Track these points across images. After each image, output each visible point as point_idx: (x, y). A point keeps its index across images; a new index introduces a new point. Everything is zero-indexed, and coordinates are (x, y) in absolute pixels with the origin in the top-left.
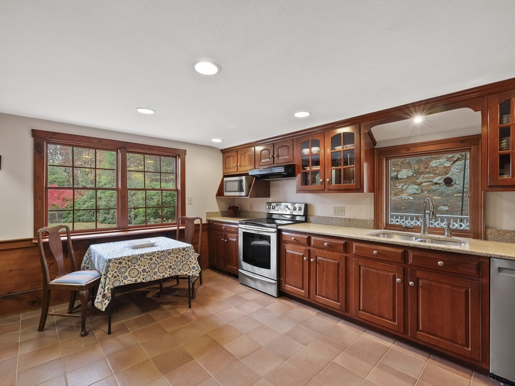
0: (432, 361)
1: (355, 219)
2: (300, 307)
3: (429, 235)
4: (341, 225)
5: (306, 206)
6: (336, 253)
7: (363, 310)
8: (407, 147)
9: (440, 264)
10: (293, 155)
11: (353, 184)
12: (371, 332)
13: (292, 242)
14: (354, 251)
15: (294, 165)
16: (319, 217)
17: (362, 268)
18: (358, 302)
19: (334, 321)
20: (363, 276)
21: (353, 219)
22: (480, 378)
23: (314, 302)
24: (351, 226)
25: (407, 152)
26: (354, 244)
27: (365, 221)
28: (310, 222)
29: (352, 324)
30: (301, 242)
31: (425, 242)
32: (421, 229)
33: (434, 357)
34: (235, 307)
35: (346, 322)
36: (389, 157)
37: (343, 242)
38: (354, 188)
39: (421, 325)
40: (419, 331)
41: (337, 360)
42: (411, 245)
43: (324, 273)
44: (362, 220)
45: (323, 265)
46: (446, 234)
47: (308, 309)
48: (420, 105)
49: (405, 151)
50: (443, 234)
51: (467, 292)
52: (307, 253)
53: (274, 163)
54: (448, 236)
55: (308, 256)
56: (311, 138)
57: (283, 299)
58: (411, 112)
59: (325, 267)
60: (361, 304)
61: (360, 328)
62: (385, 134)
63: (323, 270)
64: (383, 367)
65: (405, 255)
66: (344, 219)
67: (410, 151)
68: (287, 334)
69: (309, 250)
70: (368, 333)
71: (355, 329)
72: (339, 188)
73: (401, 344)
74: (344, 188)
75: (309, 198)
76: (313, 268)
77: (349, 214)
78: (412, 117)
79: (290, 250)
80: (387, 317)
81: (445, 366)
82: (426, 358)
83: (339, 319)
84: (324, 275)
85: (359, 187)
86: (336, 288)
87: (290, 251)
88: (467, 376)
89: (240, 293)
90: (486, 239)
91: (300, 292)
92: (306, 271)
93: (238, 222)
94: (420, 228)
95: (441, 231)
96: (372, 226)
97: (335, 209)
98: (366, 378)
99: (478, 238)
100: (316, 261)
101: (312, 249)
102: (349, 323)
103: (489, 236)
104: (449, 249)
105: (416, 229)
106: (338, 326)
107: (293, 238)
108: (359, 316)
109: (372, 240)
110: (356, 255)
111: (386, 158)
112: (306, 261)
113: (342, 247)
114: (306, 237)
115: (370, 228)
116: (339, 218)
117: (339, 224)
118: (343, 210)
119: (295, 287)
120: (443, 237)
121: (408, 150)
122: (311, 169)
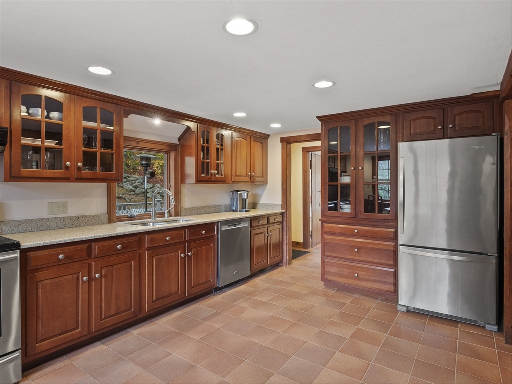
0: (199, 304)
1: (86, 217)
4: (65, 227)
6: (128, 254)
14: (148, 244)
16: (21, 222)
17: (155, 259)
20: (156, 266)
21: (83, 217)
22: (214, 296)
24: (80, 227)
26: (149, 237)
27: (98, 216)
29: (140, 325)
30: (76, 257)
33: (195, 302)
35: (133, 328)
37: (137, 238)
39: (193, 283)
40: (193, 288)
43: (114, 285)
44: (94, 216)
45: (113, 275)
46: (166, 216)
49: (135, 144)
50: (164, 217)
52: (87, 270)
59: (115, 277)
60: (155, 295)
63: (112, 283)
66: (70, 218)
69: (89, 264)
74: (100, 177)
76: (95, 286)
77: (74, 211)
81: (204, 301)
82: (196, 305)
84: (114, 288)
87: (47, 282)
88: (212, 298)
90: (181, 216)
91: (73, 335)
96: (107, 221)
97: (51, 205)
99: (177, 216)
100: (101, 276)
102: (137, 326)
106: (139, 333)
108: (153, 308)
110: (149, 249)
112: (84, 283)
115: (105, 224)
116: (61, 219)
117: (62, 226)
118: (65, 206)
119: (61, 335)
120: (164, 219)
121: (138, 144)
122: (43, 143)
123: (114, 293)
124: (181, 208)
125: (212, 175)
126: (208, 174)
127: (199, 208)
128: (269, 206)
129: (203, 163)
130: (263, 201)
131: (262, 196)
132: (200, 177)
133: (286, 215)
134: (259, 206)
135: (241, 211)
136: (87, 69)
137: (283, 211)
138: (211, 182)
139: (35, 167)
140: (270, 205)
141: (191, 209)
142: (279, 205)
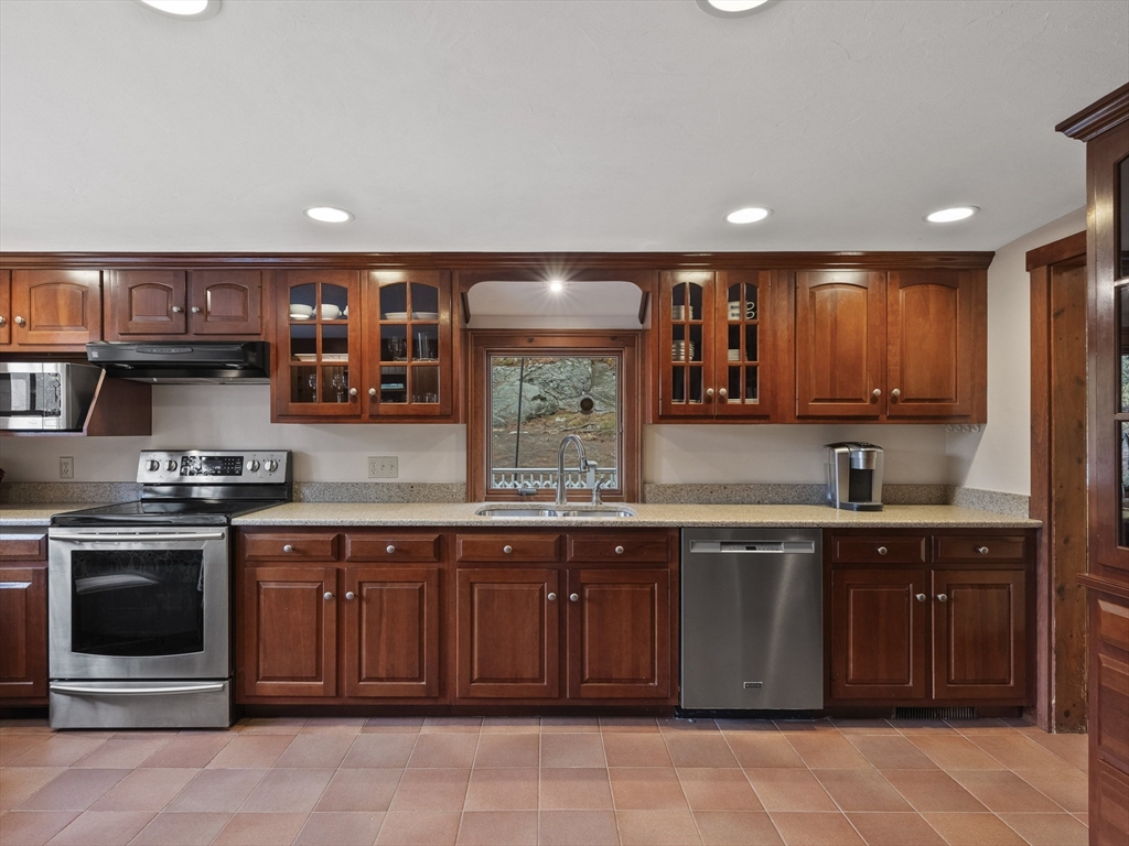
0: (605, 728)
1: (425, 485)
2: (310, 729)
3: (569, 504)
4: (389, 501)
5: (290, 456)
6: (414, 565)
7: (481, 679)
8: (532, 335)
9: (620, 550)
10: (261, 317)
11: (435, 403)
12: (493, 721)
13: (282, 559)
14: (460, 554)
15: (264, 346)
16: (327, 486)
17: (476, 590)
18: (469, 666)
19: (410, 728)
20: (480, 603)
21: (419, 485)
22: (666, 725)
23: (352, 702)
24: (413, 502)
25: (529, 345)
26: (461, 539)
27: (446, 486)
28: (300, 501)
29: (451, 720)
30: (314, 553)
31: (568, 515)
32: (556, 494)
33: (604, 720)
34: (91, 808)
35: (436, 720)
36: (492, 351)
37: (434, 536)
38: (438, 412)
39: (587, 671)
40: (587, 682)
41: (471, 804)
42: (573, 525)
43: (384, 620)
44: (440, 486)
45: (381, 602)
46: (594, 498)
47: (335, 725)
48: (557, 260)
49: (524, 343)
50: (590, 500)
51: (653, 589)
52: (334, 580)
53: (187, 332)
54: (597, 502)
55: (334, 587)
56: (321, 279)
57: (247, 725)
58: (543, 269)
59: (385, 605)
60: (476, 667)
61: (469, 721)
62: (493, 301)
63: (381, 615)
64: (551, 774)
65: (561, 547)
66: (399, 486)
67: (533, 344)
68: (323, 807)
69: (338, 570)
70: (489, 725)
71: (463, 728)
72: (401, 413)
73: (550, 721)
74: (413, 413)
75: (295, 436)
76: (349, 614)
77: (406, 474)
78: (546, 280)
79: (270, 580)
80: (530, 676)
81: (623, 728)
82: (596, 728)
83: (418, 721)
84: (384, 626)
85: (449, 411)
86: (417, 649)
87: (273, 586)
88: (654, 728)
89: (80, 761)
90: (644, 501)
91: (310, 687)
92: (328, 626)
93: (46, 521)
94: (553, 492)
95: (585, 495)
96: (463, 496)
97: (372, 461)
98: (540, 809)
99: (634, 502)
100: (359, 597)
101: (345, 567)
102: (444, 721)
103: (648, 496)
104: (631, 523)
105: (547, 495)
106: (425, 736)
107: (286, 548)
108: (472, 695)
109: (501, 524)
110: (464, 563)
111: (488, 351)
112: (328, 601)
113: (431, 548)
114: (331, 537)
115: (459, 502)
116: (383, 485)
117: (386, 498)
118: (393, 465)
119: (293, 679)
120: (589, 504)
121: (531, 341)
122: (319, 359)
123: (383, 636)
124: (644, 483)
125: (709, 399)
126: (695, 394)
127: (702, 485)
128: (987, 498)
129: (678, 370)
130: (976, 479)
131: (970, 462)
132: (666, 404)
133: (1045, 539)
134: (959, 495)
135: (843, 506)
136: (305, 212)
137: (1035, 522)
138: (711, 417)
139: (339, 399)
140: (991, 494)
141: (675, 486)
142: (1020, 497)
